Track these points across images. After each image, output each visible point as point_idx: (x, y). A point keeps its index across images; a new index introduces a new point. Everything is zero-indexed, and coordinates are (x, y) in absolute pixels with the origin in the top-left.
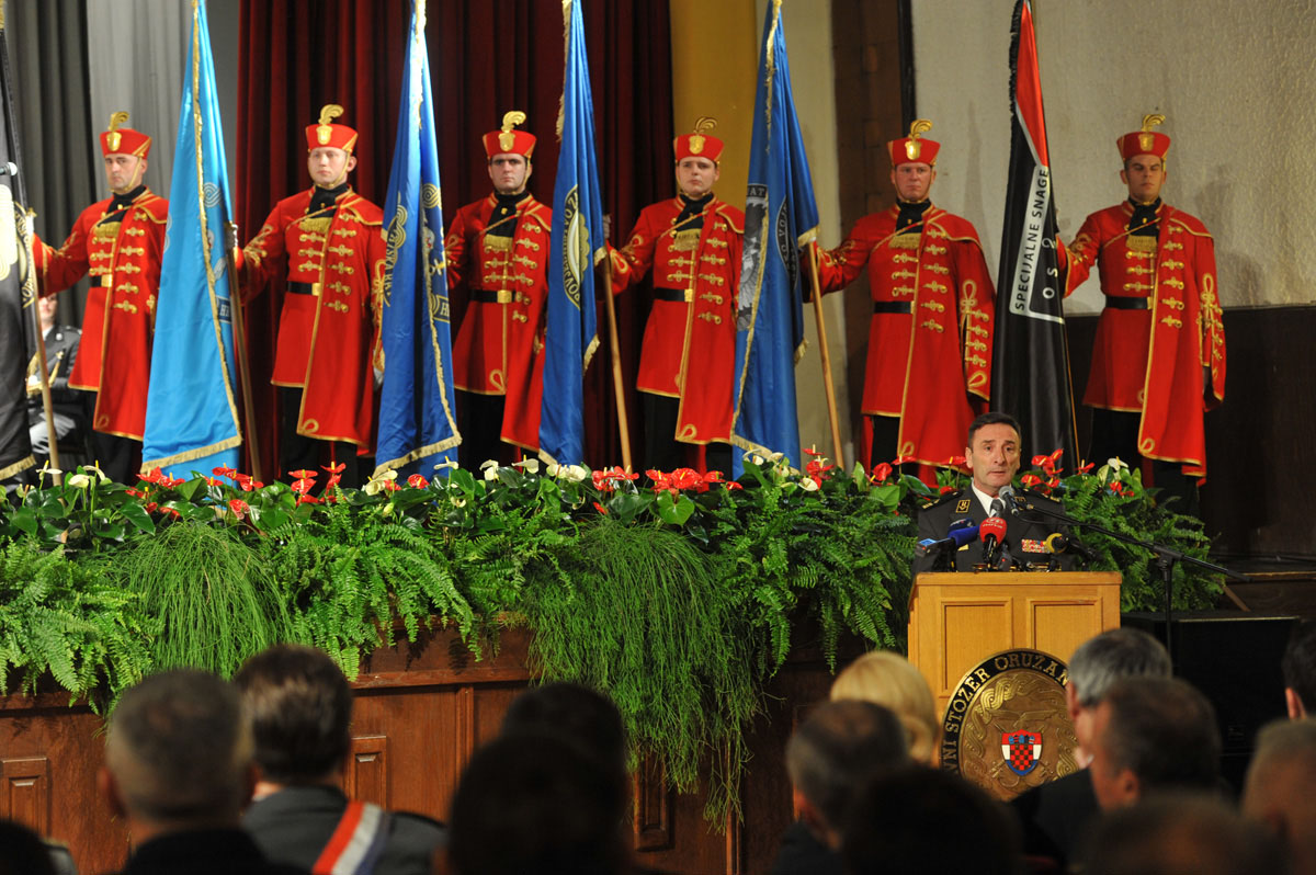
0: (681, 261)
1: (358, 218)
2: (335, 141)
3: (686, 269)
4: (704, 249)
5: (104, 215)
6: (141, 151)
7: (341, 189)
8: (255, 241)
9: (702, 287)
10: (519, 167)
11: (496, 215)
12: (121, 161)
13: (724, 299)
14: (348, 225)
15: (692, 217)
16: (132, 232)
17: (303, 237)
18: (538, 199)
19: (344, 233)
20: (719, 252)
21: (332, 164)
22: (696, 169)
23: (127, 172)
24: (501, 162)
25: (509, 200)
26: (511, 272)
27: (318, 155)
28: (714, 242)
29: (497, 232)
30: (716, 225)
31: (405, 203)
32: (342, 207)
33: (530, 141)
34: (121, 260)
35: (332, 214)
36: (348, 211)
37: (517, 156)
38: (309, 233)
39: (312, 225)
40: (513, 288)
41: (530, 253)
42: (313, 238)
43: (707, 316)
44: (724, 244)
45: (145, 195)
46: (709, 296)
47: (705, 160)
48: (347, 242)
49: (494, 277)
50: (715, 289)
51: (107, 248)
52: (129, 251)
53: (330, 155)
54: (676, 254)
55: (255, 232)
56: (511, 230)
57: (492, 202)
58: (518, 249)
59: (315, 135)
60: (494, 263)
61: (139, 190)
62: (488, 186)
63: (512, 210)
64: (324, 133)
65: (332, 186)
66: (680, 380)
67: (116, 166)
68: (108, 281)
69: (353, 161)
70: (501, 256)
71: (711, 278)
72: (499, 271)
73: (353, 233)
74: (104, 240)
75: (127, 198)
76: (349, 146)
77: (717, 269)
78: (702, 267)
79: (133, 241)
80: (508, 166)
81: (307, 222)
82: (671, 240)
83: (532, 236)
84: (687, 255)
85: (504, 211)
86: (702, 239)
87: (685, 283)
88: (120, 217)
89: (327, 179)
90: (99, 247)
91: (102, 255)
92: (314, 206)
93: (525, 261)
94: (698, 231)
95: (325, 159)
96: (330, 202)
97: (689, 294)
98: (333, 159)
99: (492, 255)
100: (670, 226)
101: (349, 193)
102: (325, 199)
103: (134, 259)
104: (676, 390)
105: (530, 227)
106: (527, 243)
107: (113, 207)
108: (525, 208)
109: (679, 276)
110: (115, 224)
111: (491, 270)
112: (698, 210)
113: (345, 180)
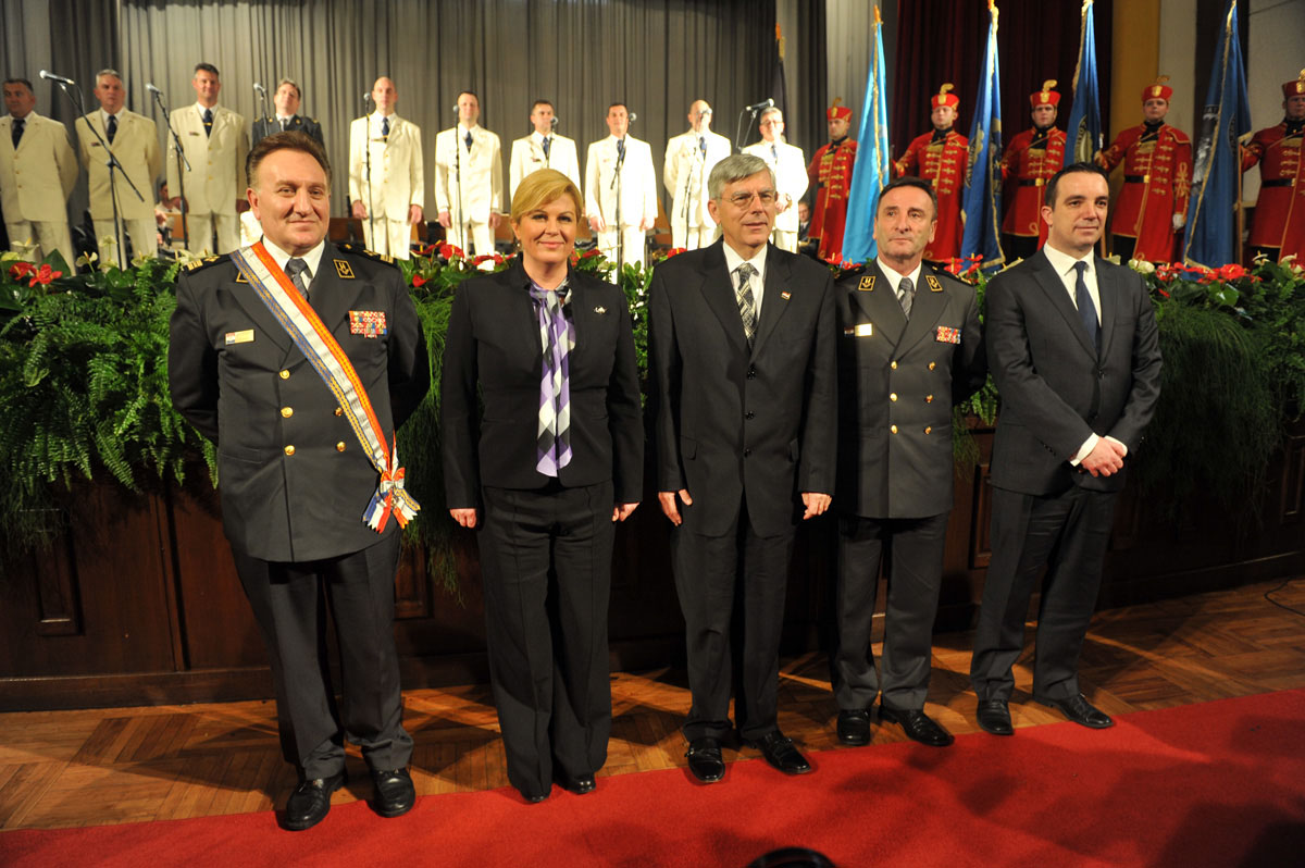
0: (1143, 160)
1: (958, 144)
2: (948, 103)
3: (1146, 164)
4: (1158, 152)
5: (827, 151)
6: (847, 117)
7: (949, 130)
8: (902, 159)
9: (1155, 174)
10: (1051, 112)
11: (1036, 138)
12: (837, 122)
13: (1169, 180)
14: (953, 148)
15: (1151, 135)
16: (839, 159)
17: (929, 155)
18: (1059, 128)
19: (950, 152)
20: (1167, 153)
21: (946, 115)
22: (1155, 105)
23: (839, 127)
24: (1041, 109)
25: (1044, 130)
26: (1044, 168)
27: (939, 111)
28: (1164, 148)
29: (1036, 147)
30: (1166, 138)
31: (982, 128)
32: (950, 139)
33: (1057, 95)
34: (834, 172)
35: (944, 143)
36: (953, 141)
37: (1050, 106)
38: (931, 153)
39: (933, 149)
40: (1044, 177)
41: (1055, 158)
42: (934, 155)
43: (1157, 191)
44: (1170, 149)
45: (847, 140)
46: (1159, 179)
47: (1161, 100)
48: (952, 157)
49: (1034, 172)
50: (1163, 175)
51: (827, 167)
52: (838, 168)
53: (945, 110)
54: (1140, 156)
55: (902, 154)
56: (1044, 145)
57: (1033, 132)
58: (1049, 156)
59: (937, 100)
60: (1034, 164)
61: (845, 138)
62: (1032, 123)
63: (1045, 134)
64: (942, 99)
65: (945, 128)
66: (1137, 228)
67: (834, 125)
68: (827, 184)
69: (956, 115)
70: (1038, 160)
71: (1161, 169)
72: (1038, 168)
73: (956, 152)
74: (826, 163)
75: (839, 142)
76: (955, 106)
77: (1165, 164)
78: (1156, 162)
79: (840, 163)
80: (1044, 111)
81: (930, 148)
82: (1137, 148)
83: (1057, 148)
84: (1147, 156)
85: (1040, 136)
86: (1157, 146)
87: (1145, 172)
88: (834, 152)
89: (943, 123)
90: (824, 167)
91: (825, 171)
92: (934, 139)
93: (1052, 162)
94: (1154, 142)
95: (942, 112)
96: (943, 137)
97: (1147, 178)
98: (946, 114)
99: (1032, 160)
100: (1137, 140)
101: (952, 132)
102: (940, 135)
103: (841, 172)
104: (1135, 233)
105: (1055, 143)
106: (1053, 152)
107: (831, 147)
108: (1052, 133)
109: (1141, 168)
110: (832, 155)
111: (1032, 168)
112: (1155, 130)
113: (951, 124)
